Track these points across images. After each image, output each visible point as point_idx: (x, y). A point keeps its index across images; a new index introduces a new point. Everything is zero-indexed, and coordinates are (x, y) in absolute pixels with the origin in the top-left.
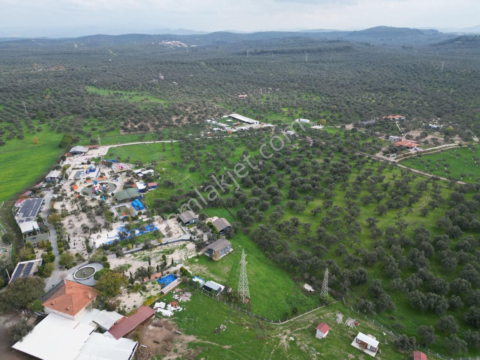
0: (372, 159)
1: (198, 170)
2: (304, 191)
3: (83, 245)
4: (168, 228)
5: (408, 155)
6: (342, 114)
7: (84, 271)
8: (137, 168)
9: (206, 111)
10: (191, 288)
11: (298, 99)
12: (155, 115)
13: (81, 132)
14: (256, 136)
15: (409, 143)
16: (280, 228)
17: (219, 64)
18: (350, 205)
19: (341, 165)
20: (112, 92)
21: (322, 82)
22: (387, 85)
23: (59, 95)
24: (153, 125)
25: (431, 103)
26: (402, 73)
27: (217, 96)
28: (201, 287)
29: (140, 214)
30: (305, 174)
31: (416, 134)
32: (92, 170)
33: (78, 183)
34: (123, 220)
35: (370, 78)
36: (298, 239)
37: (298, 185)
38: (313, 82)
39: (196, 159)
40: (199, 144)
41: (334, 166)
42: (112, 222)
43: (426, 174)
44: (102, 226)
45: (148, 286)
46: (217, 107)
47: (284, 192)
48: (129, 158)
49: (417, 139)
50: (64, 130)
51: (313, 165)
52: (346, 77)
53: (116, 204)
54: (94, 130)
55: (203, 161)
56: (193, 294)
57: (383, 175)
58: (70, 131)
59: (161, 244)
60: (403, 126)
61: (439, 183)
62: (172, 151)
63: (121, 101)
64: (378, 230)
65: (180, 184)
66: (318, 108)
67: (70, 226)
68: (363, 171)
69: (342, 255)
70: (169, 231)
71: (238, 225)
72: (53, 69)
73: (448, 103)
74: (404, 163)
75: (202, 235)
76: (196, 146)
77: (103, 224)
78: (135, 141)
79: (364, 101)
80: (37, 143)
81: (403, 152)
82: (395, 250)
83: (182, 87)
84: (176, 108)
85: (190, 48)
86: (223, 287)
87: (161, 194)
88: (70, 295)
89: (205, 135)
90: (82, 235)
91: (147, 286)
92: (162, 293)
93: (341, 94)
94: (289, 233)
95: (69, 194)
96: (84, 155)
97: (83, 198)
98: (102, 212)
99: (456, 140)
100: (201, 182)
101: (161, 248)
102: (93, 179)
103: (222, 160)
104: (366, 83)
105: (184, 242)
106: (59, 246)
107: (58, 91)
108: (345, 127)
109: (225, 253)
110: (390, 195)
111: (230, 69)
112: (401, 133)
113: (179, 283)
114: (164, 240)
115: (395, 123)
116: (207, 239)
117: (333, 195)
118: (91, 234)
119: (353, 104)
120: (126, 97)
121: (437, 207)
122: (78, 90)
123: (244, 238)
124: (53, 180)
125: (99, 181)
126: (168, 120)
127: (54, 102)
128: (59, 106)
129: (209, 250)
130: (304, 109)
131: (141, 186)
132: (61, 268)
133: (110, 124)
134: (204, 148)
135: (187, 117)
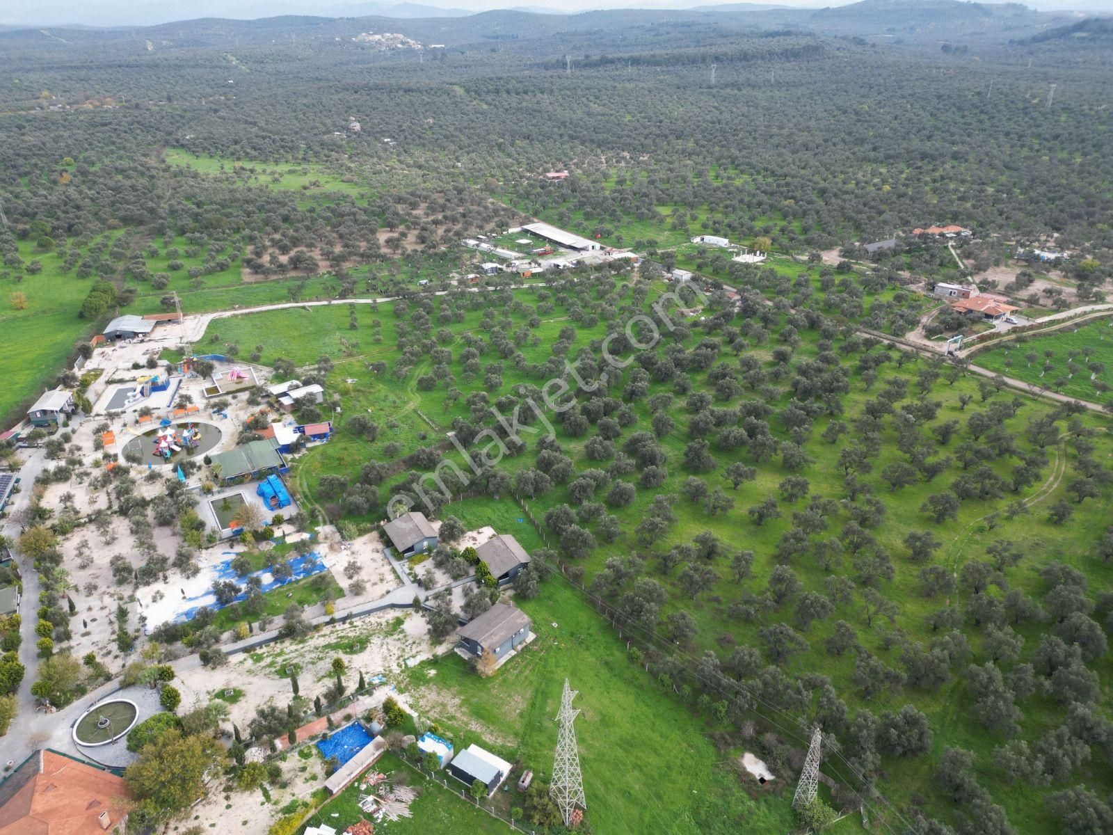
0: (899, 350)
1: (440, 383)
2: (725, 447)
3: (111, 623)
4: (352, 569)
5: (990, 337)
6: (810, 222)
8: (280, 379)
9: (464, 215)
10: (414, 772)
11: (695, 182)
12: (334, 226)
13: (141, 278)
14: (593, 285)
15: (990, 302)
16: (664, 567)
17: (497, 92)
18: (853, 493)
19: (819, 370)
20: (229, 166)
21: (755, 139)
22: (915, 143)
23: (95, 174)
24: (327, 255)
25: (1032, 194)
26: (948, 114)
27: (493, 176)
28: (442, 767)
29: (278, 521)
30: (725, 395)
31: (1004, 276)
32: (157, 387)
33: (115, 427)
34: (232, 541)
35: (873, 127)
36: (717, 600)
37: (710, 431)
38: (732, 139)
39: (436, 352)
40: (445, 310)
41: (803, 371)
42: (200, 547)
43: (1047, 393)
44: (170, 561)
45: (287, 766)
46: (493, 203)
47: (671, 451)
48: (259, 349)
49: (1009, 290)
50: (97, 268)
51: (745, 369)
52: (813, 123)
53: (215, 489)
54: (174, 268)
55: (455, 357)
56: (419, 794)
57: (934, 397)
58: (113, 271)
59: (332, 621)
60: (967, 255)
61: (1087, 423)
62: (377, 329)
63: (250, 190)
64: (941, 575)
65: (392, 427)
66: (749, 207)
67: (79, 561)
68: (880, 386)
69: (846, 652)
70: (355, 578)
71: (549, 557)
72: (88, 106)
73: (1074, 192)
74: (982, 359)
75: (449, 591)
76: (438, 314)
77: (172, 556)
78: (279, 299)
79: (863, 188)
80: (22, 308)
81: (976, 328)
82: (1000, 643)
83: (405, 152)
84: (388, 208)
85: (427, 52)
86: (505, 767)
87: (340, 459)
88: (44, 817)
89: (461, 282)
90: (112, 590)
91: (284, 766)
92: (327, 792)
93: (803, 168)
94: (691, 587)
95: (90, 456)
96: (142, 341)
97: (126, 471)
98: (173, 517)
99: (1107, 294)
100: (446, 420)
101: (332, 632)
102: (162, 413)
103: (506, 354)
104: (862, 141)
105: (398, 613)
106: (42, 632)
107: (93, 164)
108: (819, 258)
109: (513, 648)
110: (960, 459)
111: (524, 104)
112: (964, 275)
113: (377, 753)
114: (341, 607)
115: (946, 248)
116: (462, 602)
117: (806, 461)
118: (136, 587)
119: (836, 195)
120: (264, 179)
121: (1093, 496)
122: (143, 159)
123: (565, 596)
124: (48, 417)
125: (175, 418)
126: (368, 241)
127: (80, 193)
128: (90, 203)
129: (466, 640)
130: (712, 210)
131: (285, 433)
132: (39, 705)
133: (218, 251)
134: (459, 319)
135: (416, 232)
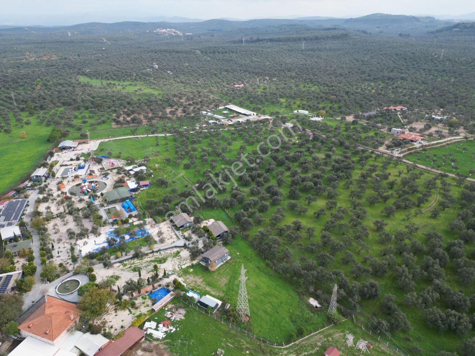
0: (376, 154)
1: (192, 166)
2: (305, 190)
3: (68, 253)
4: (160, 233)
5: (412, 149)
6: (342, 104)
7: (67, 285)
8: (128, 164)
9: (201, 102)
10: (185, 304)
11: (295, 89)
12: (148, 106)
13: (71, 126)
14: (253, 129)
15: (413, 135)
16: (281, 232)
17: (214, 52)
18: (355, 206)
19: (343, 161)
20: (105, 82)
21: (320, 71)
22: (386, 74)
23: (50, 85)
24: (146, 117)
25: (433, 93)
26: (400, 61)
27: (213, 86)
28: (196, 302)
29: (131, 216)
30: (306, 170)
31: (419, 126)
32: (80, 167)
33: (65, 182)
34: (113, 224)
35: (369, 67)
36: (301, 245)
37: (299, 184)
38: (311, 71)
39: (191, 154)
40: (194, 138)
41: (336, 161)
42: (100, 226)
43: (433, 170)
44: (89, 231)
45: (138, 302)
46: (212, 97)
47: (284, 191)
48: (120, 153)
49: (421, 131)
50: (54, 122)
51: (314, 161)
52: (344, 65)
53: (105, 205)
54: (84, 122)
55: (198, 156)
56: (187, 311)
57: (388, 171)
58: (60, 124)
59: (153, 252)
60: (405, 118)
61: (448, 181)
62: (166, 146)
63: (114, 92)
64: (387, 235)
65: (174, 182)
66: (317, 98)
67: (54, 231)
68: (367, 167)
69: (349, 263)
70: (161, 237)
71: (236, 229)
72: (45, 58)
73: (450, 93)
74: (409, 157)
75: (197, 241)
76: (191, 140)
77: (90, 229)
78: (127, 135)
79: (364, 91)
80: (24, 138)
81: (407, 145)
82: (407, 258)
83: (177, 77)
84: (170, 99)
85: (185, 36)
86: (220, 303)
87: (154, 194)
88: (50, 316)
89: (200, 128)
90: (67, 241)
91: (137, 302)
92: (153, 310)
93: (340, 83)
94: (291, 239)
95: (56, 193)
96: (73, 150)
97: (70, 198)
98: (89, 215)
99: (461, 133)
100: (196, 180)
101: (153, 256)
102: (83, 177)
103: (218, 155)
104: (364, 72)
105: (178, 249)
106: (42, 255)
107: (49, 81)
108: (345, 118)
109: (222, 262)
110: (397, 194)
111: (225, 58)
112: (403, 125)
113: (171, 297)
114: (156, 247)
115: (397, 115)
116: (202, 246)
117: (337, 195)
118: (77, 240)
119: (352, 94)
120: (119, 88)
121: (448, 207)
122: (70, 79)
123: (242, 244)
124: (39, 178)
125: (88, 179)
126: (162, 112)
127: (45, 93)
128: (49, 97)
129: (205, 258)
130: (302, 100)
131: (132, 184)
132: (43, 281)
133: (102, 116)
134: (200, 142)
135: (182, 109)
